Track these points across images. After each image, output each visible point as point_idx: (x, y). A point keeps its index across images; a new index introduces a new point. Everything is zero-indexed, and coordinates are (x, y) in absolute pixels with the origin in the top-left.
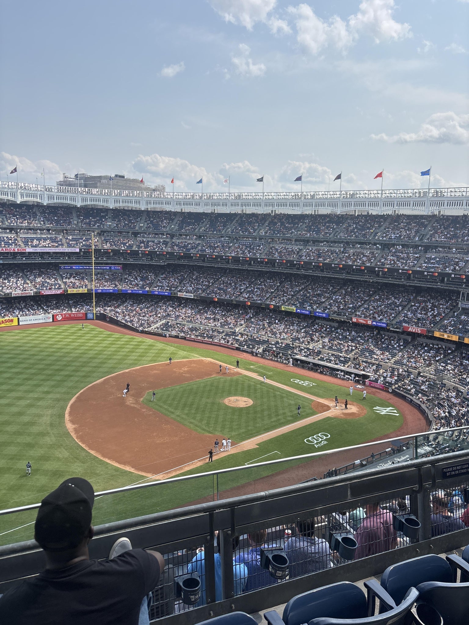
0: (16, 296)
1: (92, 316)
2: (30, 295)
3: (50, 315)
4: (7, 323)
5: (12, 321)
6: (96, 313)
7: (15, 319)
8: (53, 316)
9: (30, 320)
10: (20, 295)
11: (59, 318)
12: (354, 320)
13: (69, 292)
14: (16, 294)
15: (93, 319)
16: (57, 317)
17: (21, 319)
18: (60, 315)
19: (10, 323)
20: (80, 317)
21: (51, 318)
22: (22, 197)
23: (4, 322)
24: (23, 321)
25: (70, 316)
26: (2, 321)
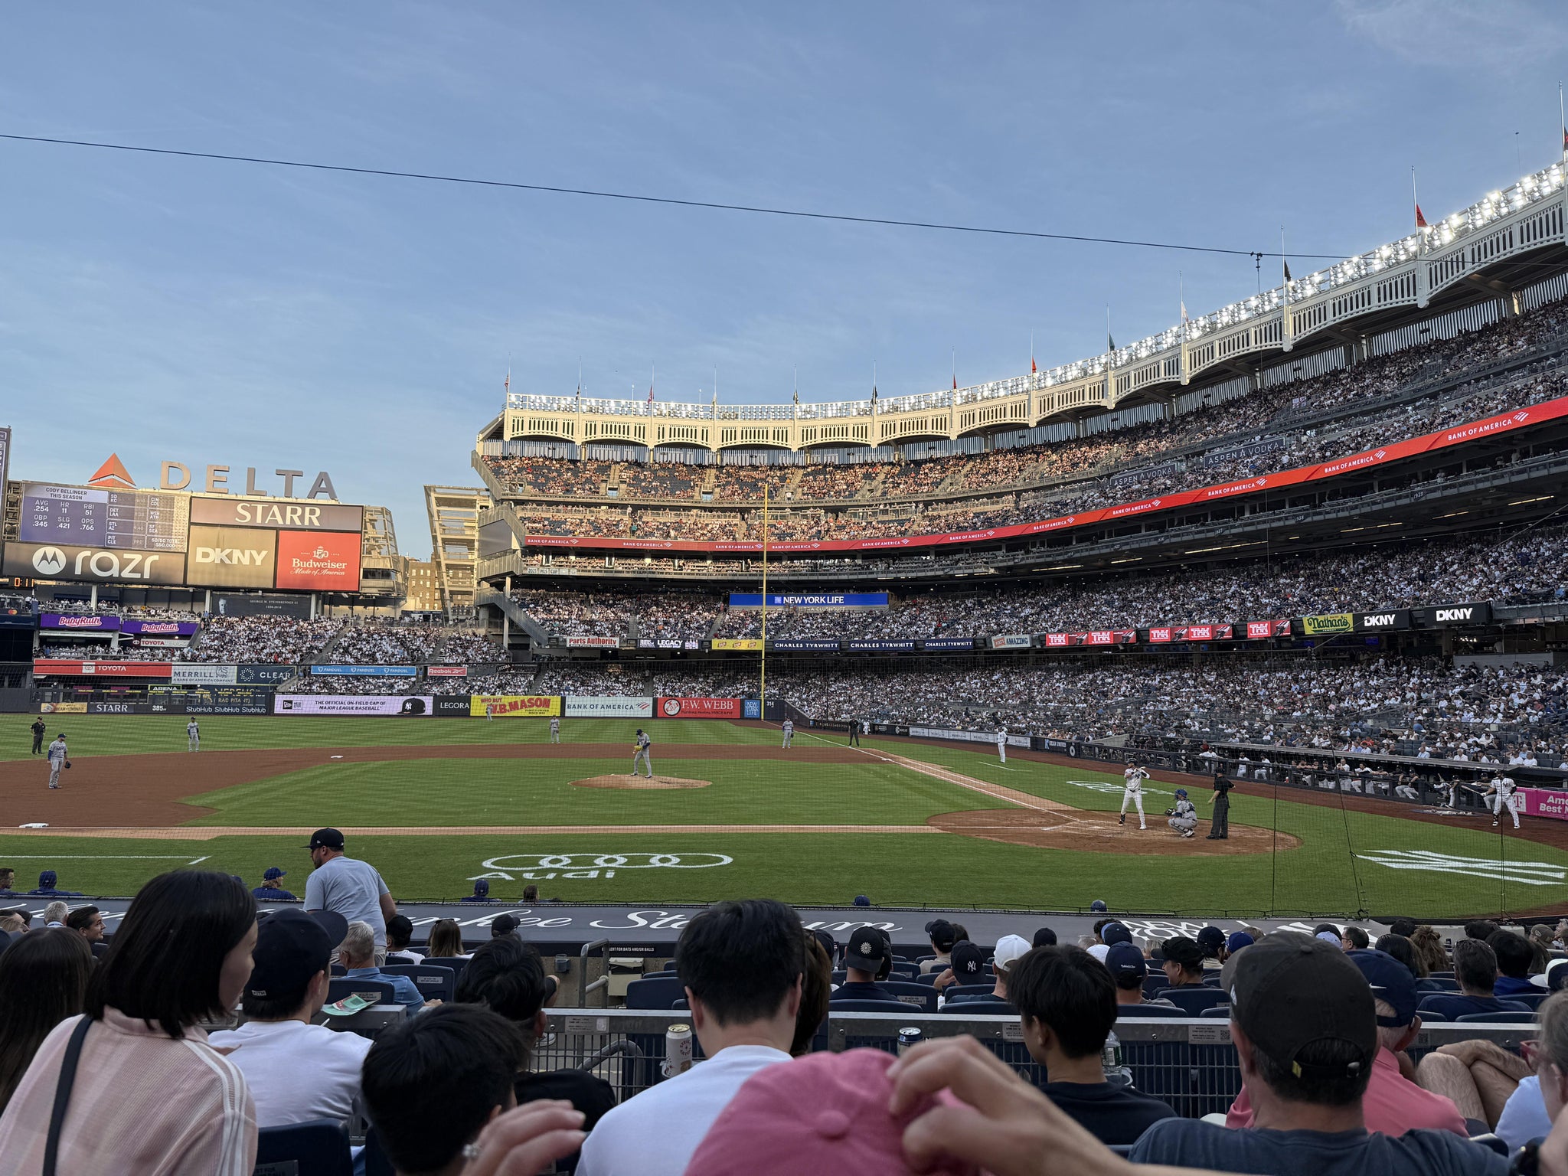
0: (577, 645)
1: (757, 710)
2: (612, 646)
3: (649, 701)
4: (535, 708)
5: (547, 703)
6: (765, 701)
7: (555, 701)
8: (655, 701)
9: (592, 707)
10: (587, 645)
11: (672, 709)
13: (715, 647)
14: (575, 641)
15: (760, 719)
16: (667, 705)
17: (571, 699)
18: (673, 702)
19: (541, 708)
20: (726, 712)
21: (650, 708)
22: (661, 433)
23: (528, 704)
24: (574, 707)
25: (701, 705)
26: (523, 702)
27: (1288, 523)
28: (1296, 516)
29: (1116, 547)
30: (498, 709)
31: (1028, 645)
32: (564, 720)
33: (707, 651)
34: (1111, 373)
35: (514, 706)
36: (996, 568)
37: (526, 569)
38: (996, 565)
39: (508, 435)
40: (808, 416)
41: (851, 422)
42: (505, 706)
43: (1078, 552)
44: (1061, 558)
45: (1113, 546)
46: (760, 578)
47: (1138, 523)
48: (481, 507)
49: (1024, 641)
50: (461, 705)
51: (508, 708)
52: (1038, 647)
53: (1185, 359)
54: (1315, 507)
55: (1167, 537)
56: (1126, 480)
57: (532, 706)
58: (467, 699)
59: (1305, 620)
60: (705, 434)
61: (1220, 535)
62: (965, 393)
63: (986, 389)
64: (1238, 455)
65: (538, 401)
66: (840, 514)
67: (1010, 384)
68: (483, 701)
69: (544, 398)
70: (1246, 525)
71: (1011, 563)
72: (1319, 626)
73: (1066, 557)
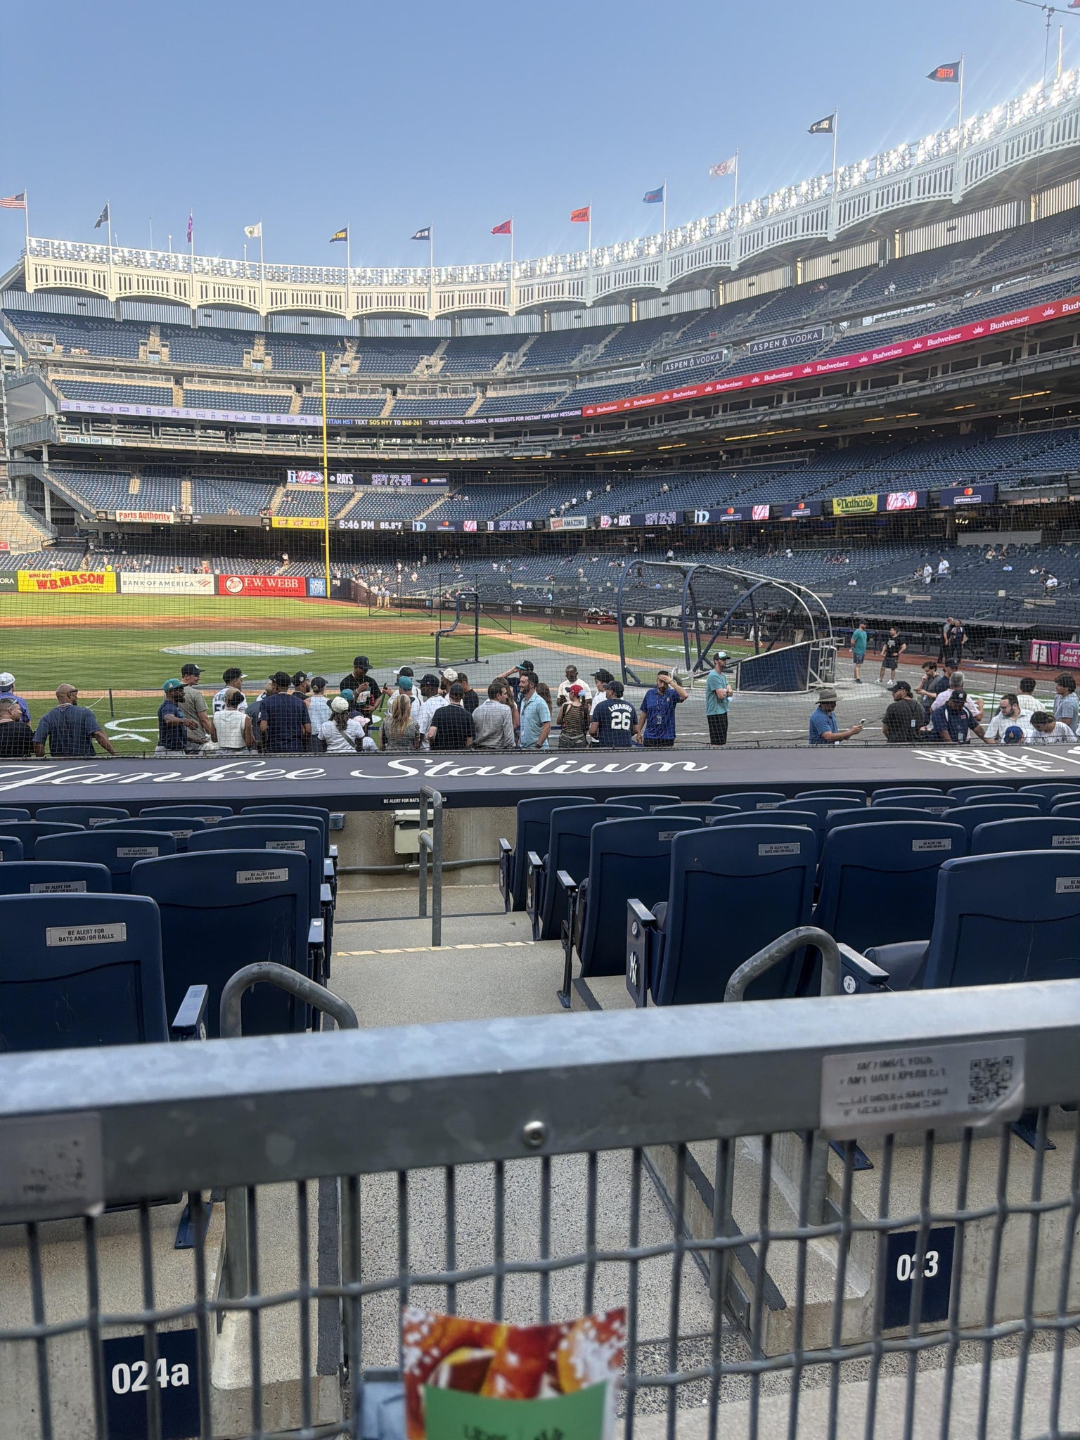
0: (128, 520)
1: (321, 587)
2: (166, 521)
3: (210, 578)
4: (88, 584)
5: (100, 579)
6: (330, 579)
7: (110, 577)
8: (216, 578)
9: (149, 583)
10: (138, 520)
11: (235, 585)
13: (275, 525)
14: (126, 516)
15: (326, 597)
16: (228, 583)
17: (125, 576)
18: (237, 580)
19: (95, 584)
20: (290, 590)
21: (212, 586)
22: (204, 292)
23: (80, 580)
24: (130, 583)
25: (265, 582)
26: (75, 577)
27: (822, 410)
28: (829, 404)
29: (666, 432)
30: (48, 584)
31: (584, 527)
32: (120, 597)
33: (268, 528)
34: (666, 254)
35: (65, 582)
36: (552, 451)
37: (65, 437)
38: (553, 448)
39: (31, 286)
40: (363, 282)
41: (408, 290)
42: (55, 581)
43: (630, 436)
44: (614, 442)
45: (663, 431)
46: (319, 455)
47: (686, 409)
48: (8, 368)
49: (580, 522)
50: (6, 581)
51: (59, 583)
52: (593, 528)
53: (736, 243)
54: (846, 396)
55: (712, 423)
56: (676, 365)
57: (85, 582)
58: (14, 576)
59: (835, 501)
60: (253, 297)
61: (760, 422)
62: (524, 266)
63: (545, 263)
64: (781, 343)
65: (63, 247)
66: (399, 391)
67: (568, 260)
68: (31, 576)
69: (69, 244)
70: (785, 412)
71: (568, 447)
72: (847, 506)
73: (619, 441)
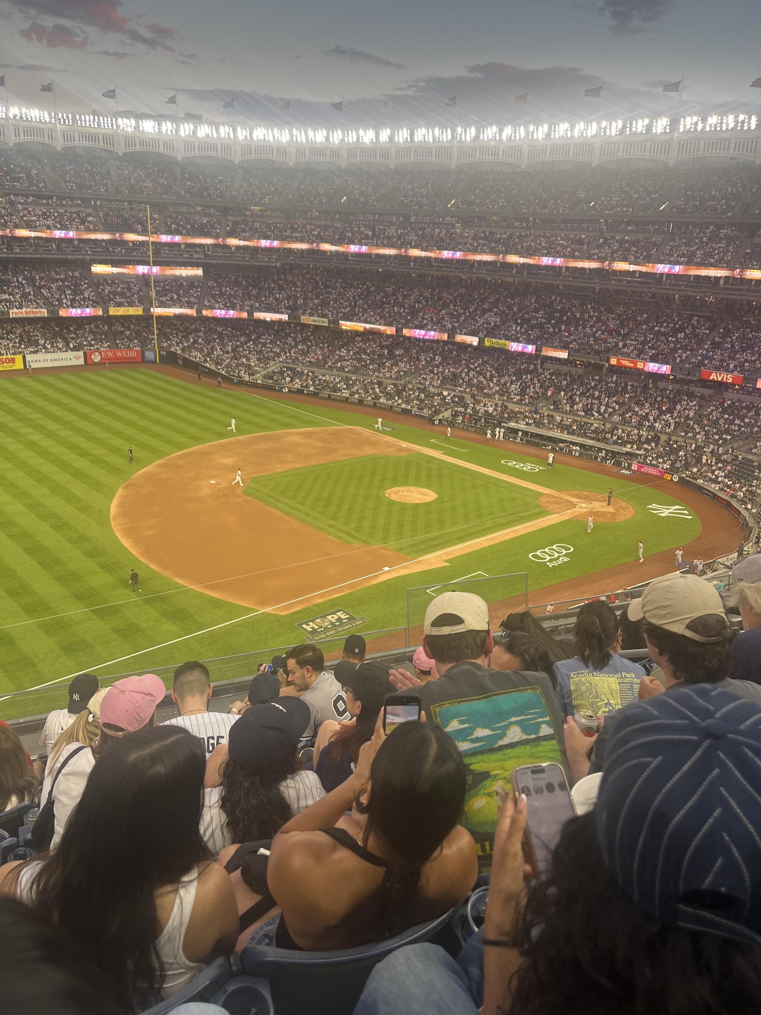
0: (18, 317)
1: (153, 356)
2: (42, 315)
3: (81, 353)
4: (5, 364)
5: (13, 361)
6: (159, 352)
7: (19, 358)
8: (85, 354)
9: (45, 361)
10: (24, 315)
11: (96, 358)
12: (614, 361)
13: (112, 313)
14: (16, 314)
15: (155, 362)
16: (92, 356)
17: (28, 357)
18: (97, 354)
19: (10, 364)
20: (131, 358)
21: (82, 359)
22: (17, 134)
24: (32, 362)
25: (115, 354)
31: (327, 325)
32: (27, 371)
49: (323, 322)
52: (333, 327)
57: (3, 363)
59: (487, 340)
